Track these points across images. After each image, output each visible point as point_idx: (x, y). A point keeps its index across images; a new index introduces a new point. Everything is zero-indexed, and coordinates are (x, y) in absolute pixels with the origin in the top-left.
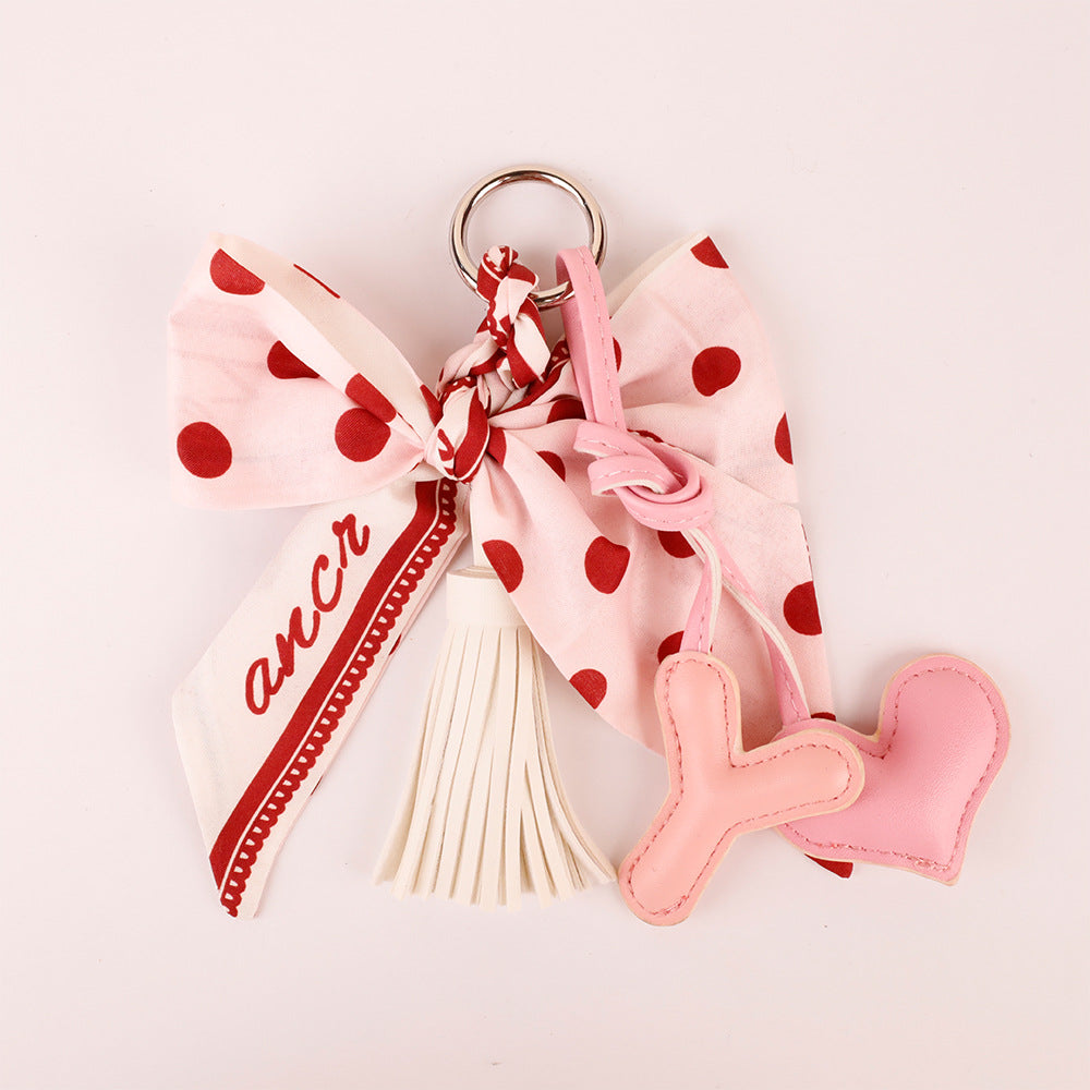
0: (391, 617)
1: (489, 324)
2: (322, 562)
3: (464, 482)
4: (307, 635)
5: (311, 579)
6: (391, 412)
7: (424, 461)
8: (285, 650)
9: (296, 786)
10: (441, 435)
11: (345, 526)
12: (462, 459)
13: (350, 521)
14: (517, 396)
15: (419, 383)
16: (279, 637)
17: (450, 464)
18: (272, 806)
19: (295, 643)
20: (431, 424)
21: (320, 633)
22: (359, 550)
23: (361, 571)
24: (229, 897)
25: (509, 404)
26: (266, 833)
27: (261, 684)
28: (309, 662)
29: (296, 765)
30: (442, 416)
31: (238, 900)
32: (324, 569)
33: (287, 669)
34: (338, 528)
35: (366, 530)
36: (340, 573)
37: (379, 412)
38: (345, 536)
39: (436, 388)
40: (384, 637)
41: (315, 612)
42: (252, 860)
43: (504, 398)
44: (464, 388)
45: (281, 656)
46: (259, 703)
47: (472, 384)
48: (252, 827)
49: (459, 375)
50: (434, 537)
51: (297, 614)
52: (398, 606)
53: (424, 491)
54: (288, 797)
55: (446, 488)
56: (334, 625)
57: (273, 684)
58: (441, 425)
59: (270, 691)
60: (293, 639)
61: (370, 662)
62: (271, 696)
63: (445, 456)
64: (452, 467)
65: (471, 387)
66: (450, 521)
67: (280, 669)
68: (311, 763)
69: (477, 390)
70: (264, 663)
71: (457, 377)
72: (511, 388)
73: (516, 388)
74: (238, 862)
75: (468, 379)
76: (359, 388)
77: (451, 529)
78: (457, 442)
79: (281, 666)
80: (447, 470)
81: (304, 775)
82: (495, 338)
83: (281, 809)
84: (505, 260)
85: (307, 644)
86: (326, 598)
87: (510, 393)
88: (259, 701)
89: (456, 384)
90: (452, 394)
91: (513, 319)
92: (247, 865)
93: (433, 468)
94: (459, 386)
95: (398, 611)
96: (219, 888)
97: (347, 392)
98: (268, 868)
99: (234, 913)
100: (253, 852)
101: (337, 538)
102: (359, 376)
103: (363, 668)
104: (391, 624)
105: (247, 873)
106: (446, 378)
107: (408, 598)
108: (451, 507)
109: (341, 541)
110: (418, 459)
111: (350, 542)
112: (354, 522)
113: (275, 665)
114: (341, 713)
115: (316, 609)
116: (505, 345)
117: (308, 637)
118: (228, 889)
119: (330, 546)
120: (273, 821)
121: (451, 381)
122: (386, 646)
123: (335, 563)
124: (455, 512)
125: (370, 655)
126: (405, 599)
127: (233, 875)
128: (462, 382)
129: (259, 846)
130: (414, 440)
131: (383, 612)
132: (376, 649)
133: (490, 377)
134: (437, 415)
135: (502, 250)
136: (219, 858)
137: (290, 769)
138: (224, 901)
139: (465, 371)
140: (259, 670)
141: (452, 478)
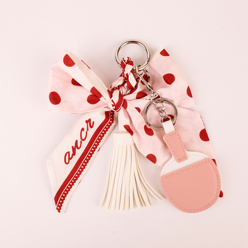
0: (98, 143)
1: (123, 75)
2: (83, 129)
3: (117, 112)
5: (80, 134)
6: (101, 96)
8: (74, 149)
9: (75, 182)
10: (112, 101)
11: (88, 121)
12: (117, 107)
14: (129, 91)
15: (107, 89)
16: (73, 147)
17: (114, 107)
18: (69, 187)
20: (110, 98)
21: (81, 146)
22: (91, 127)
23: (92, 132)
24: (58, 208)
25: (127, 93)
26: (67, 193)
27: (68, 157)
28: (79, 153)
29: (75, 177)
30: (112, 96)
31: (60, 209)
32: (83, 131)
33: (74, 154)
34: (87, 122)
35: (93, 122)
36: (87, 132)
37: (98, 96)
38: (88, 124)
39: (110, 90)
40: (96, 147)
42: (64, 199)
44: (117, 90)
45: (73, 151)
46: (67, 162)
47: (119, 89)
48: (64, 191)
50: (109, 124)
51: (77, 141)
52: (100, 140)
53: (107, 113)
54: (73, 185)
55: (112, 113)
56: (85, 144)
57: (70, 157)
58: (112, 98)
59: (70, 159)
60: (75, 147)
61: (93, 153)
63: (113, 106)
64: (114, 108)
65: (118, 90)
66: (113, 120)
67: (72, 154)
68: (79, 176)
69: (120, 90)
70: (69, 152)
71: (115, 87)
72: (127, 90)
74: (61, 200)
75: (118, 88)
76: (94, 90)
77: (113, 122)
78: (116, 103)
79: (73, 153)
80: (114, 109)
81: (77, 179)
82: (124, 78)
83: (71, 187)
84: (128, 60)
85: (78, 148)
86: (83, 138)
88: (67, 161)
89: (115, 89)
90: (114, 91)
91: (128, 74)
92: (63, 200)
93: (109, 108)
94: (116, 90)
95: (100, 142)
96: (56, 206)
97: (91, 91)
98: (68, 201)
99: (59, 212)
100: (64, 197)
101: (87, 124)
102: (94, 87)
103: (91, 155)
104: (98, 145)
105: (63, 202)
106: (112, 88)
108: (113, 117)
109: (87, 125)
110: (106, 106)
111: (89, 125)
112: (91, 120)
113: (71, 153)
115: (81, 140)
116: (126, 80)
117: (79, 147)
118: (58, 206)
119: (85, 126)
120: (69, 190)
122: (97, 150)
123: (86, 130)
125: (93, 152)
126: (101, 139)
127: (59, 203)
128: (116, 88)
129: (66, 196)
130: (105, 102)
131: (96, 142)
132: (95, 150)
133: (122, 87)
134: (111, 96)
135: (128, 58)
136: (56, 199)
137: (74, 178)
138: (57, 209)
139: (117, 86)
140: (68, 154)
141: (114, 111)
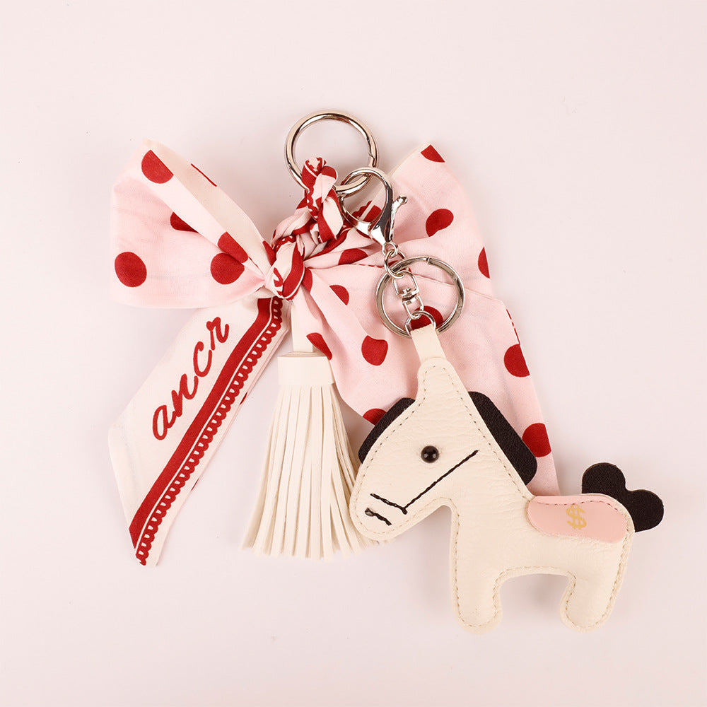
0: (241, 382)
1: (308, 201)
2: (200, 346)
3: (288, 299)
4: (190, 391)
5: (193, 357)
6: (245, 257)
7: (264, 287)
8: (177, 400)
9: (182, 484)
10: (276, 271)
11: (214, 325)
12: (288, 286)
13: (217, 321)
14: (321, 247)
15: (262, 240)
16: (174, 392)
17: (280, 289)
18: (168, 497)
19: (183, 397)
20: (269, 264)
21: (198, 390)
22: (223, 340)
23: (223, 352)
24: (141, 553)
25: (315, 252)
26: (164, 514)
27: (162, 421)
28: (192, 408)
29: (182, 471)
30: (276, 259)
31: (147, 555)
33: (178, 412)
34: (210, 326)
37: (238, 257)
38: (214, 331)
39: (271, 242)
40: (237, 393)
41: (196, 377)
42: (156, 530)
43: (312, 248)
44: (289, 243)
45: (174, 404)
46: (161, 433)
47: (294, 240)
48: (156, 510)
49: (286, 235)
50: (268, 332)
51: (184, 378)
52: (246, 374)
53: (263, 304)
54: (178, 491)
55: (276, 303)
56: (207, 385)
57: (169, 421)
58: (276, 265)
59: (168, 425)
61: (228, 409)
62: (168, 429)
63: (277, 284)
64: (281, 291)
65: (293, 242)
66: (278, 322)
67: (173, 412)
68: (192, 470)
69: (296, 244)
70: (164, 408)
71: (284, 236)
72: (317, 242)
73: (320, 242)
74: (147, 531)
75: (291, 237)
76: (227, 242)
77: (279, 327)
78: (285, 276)
79: (174, 410)
80: (279, 293)
81: (187, 477)
82: (311, 210)
83: (173, 499)
84: (320, 165)
85: (190, 397)
86: (202, 369)
87: (316, 246)
89: (284, 240)
90: (282, 246)
91: (323, 200)
92: (152, 533)
93: (269, 291)
94: (286, 242)
95: (246, 378)
96: (135, 547)
97: (219, 245)
98: (166, 535)
99: (144, 563)
100: (156, 526)
102: (227, 234)
103: (224, 412)
104: (241, 386)
105: (152, 538)
106: (277, 237)
107: (252, 370)
108: (279, 314)
109: (212, 333)
110: (260, 285)
113: (171, 409)
114: (210, 440)
116: (316, 216)
117: (191, 393)
118: (141, 548)
119: (205, 336)
120: (168, 506)
121: (281, 239)
122: (238, 399)
123: (207, 347)
124: (282, 317)
125: (228, 404)
126: (250, 370)
127: (144, 540)
128: (287, 239)
129: (159, 522)
130: (259, 275)
131: (232, 386)
132: (232, 401)
133: (304, 236)
134: (272, 259)
135: (318, 159)
136: (135, 529)
137: (179, 474)
138: (138, 556)
139: (289, 232)
141: (281, 297)
